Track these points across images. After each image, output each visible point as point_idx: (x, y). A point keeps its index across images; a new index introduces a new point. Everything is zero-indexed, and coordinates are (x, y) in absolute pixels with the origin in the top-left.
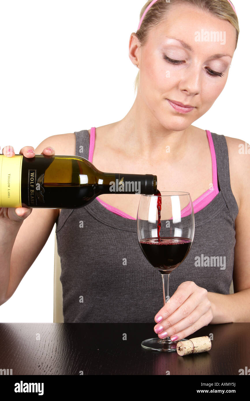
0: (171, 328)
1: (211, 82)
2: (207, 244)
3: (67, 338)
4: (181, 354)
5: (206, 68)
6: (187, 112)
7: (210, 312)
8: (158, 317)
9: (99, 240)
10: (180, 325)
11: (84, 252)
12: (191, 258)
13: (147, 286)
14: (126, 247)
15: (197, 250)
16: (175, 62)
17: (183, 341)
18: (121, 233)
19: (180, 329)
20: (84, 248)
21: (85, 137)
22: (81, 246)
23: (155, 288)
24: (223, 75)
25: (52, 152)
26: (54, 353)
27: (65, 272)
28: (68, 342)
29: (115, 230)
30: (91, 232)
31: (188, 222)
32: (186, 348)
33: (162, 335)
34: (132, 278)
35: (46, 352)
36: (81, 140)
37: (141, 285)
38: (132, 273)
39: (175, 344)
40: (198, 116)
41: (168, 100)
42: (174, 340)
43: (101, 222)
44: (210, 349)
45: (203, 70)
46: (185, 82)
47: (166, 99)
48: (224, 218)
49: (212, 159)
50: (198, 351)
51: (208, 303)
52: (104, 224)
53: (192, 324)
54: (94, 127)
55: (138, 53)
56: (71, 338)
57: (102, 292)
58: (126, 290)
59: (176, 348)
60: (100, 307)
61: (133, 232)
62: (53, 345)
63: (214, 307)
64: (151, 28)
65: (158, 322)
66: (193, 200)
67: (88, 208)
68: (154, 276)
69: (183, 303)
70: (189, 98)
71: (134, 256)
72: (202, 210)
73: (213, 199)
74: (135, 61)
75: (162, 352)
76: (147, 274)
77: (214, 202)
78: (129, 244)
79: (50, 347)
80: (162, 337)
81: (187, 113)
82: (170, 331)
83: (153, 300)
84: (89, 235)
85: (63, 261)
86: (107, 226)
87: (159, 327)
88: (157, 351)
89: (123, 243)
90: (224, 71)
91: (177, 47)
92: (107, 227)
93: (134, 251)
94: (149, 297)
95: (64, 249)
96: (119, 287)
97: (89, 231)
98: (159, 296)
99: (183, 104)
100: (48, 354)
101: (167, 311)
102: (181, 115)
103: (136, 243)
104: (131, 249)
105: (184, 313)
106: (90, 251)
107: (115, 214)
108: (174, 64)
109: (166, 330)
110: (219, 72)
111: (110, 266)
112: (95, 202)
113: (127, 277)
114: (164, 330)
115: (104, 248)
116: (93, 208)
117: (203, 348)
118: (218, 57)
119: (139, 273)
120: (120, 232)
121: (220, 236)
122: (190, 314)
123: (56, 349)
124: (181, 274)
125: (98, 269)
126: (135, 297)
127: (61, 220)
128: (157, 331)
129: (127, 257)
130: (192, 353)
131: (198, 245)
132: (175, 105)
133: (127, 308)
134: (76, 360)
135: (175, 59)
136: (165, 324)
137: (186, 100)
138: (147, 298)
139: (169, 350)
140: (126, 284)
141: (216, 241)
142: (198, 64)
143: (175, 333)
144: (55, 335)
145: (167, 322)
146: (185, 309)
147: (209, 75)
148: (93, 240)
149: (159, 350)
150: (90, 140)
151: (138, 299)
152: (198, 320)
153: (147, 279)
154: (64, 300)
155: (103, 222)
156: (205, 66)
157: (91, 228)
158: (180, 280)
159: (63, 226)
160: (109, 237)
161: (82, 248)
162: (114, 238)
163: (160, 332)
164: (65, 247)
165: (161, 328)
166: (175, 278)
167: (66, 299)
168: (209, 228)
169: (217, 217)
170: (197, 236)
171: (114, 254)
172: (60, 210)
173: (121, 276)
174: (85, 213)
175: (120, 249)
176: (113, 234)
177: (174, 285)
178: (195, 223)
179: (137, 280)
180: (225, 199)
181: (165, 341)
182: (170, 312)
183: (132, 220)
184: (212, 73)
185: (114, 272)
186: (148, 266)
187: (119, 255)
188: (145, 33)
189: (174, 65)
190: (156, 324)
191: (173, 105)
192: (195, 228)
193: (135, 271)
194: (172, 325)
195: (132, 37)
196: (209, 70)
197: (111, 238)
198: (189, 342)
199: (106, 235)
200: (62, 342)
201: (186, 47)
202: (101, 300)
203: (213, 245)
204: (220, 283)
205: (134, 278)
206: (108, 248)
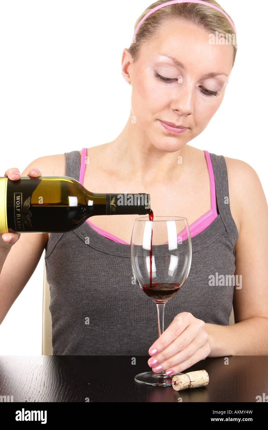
0: (166, 361)
1: (205, 101)
2: (205, 270)
3: (56, 371)
4: (177, 388)
5: (200, 87)
6: (179, 132)
7: (208, 344)
8: (152, 350)
9: (89, 266)
10: (176, 359)
11: (74, 279)
12: (187, 285)
13: (140, 315)
14: (118, 273)
15: (194, 277)
16: (167, 80)
17: (179, 375)
18: (114, 259)
19: (175, 363)
20: (74, 275)
21: (76, 158)
22: (70, 273)
23: (149, 317)
24: (218, 94)
25: (38, 174)
26: (42, 387)
27: (55, 300)
28: (57, 376)
29: (107, 256)
30: (82, 257)
31: (185, 247)
32: (182, 383)
33: (156, 369)
34: (125, 307)
35: (34, 386)
36: (71, 161)
37: (134, 314)
38: (125, 300)
39: (170, 378)
40: (192, 137)
41: (160, 120)
42: (169, 374)
43: (92, 248)
44: (207, 383)
45: (197, 88)
46: (177, 101)
47: (158, 120)
48: (223, 243)
49: (210, 181)
50: (194, 386)
51: (205, 336)
52: (95, 249)
53: (189, 357)
54: (85, 147)
55: (130, 69)
56: (60, 371)
57: (93, 321)
58: (119, 319)
59: (172, 383)
60: (91, 338)
61: (126, 258)
62: (41, 379)
63: (212, 339)
64: (143, 43)
65: (153, 355)
66: (190, 224)
67: (79, 232)
68: (148, 304)
69: (179, 336)
70: (182, 119)
71: (127, 283)
72: (199, 234)
73: (212, 223)
74: (127, 78)
75: (157, 387)
76: (141, 302)
77: (213, 226)
78: (121, 270)
79: (37, 381)
80: (156, 371)
81: (180, 134)
82: (164, 365)
83: (147, 330)
84: (79, 260)
85: (52, 289)
86: (99, 251)
87: (153, 360)
88: (151, 386)
89: (115, 269)
90: (219, 90)
91: (169, 64)
92: (98, 253)
93: (127, 278)
94: (143, 327)
95: (53, 277)
96: (111, 316)
97: (79, 257)
98: (154, 326)
99: (175, 125)
100: (36, 388)
101: (162, 343)
102: (174, 136)
103: (129, 269)
104: (124, 275)
105: (180, 346)
106: (80, 278)
107: (107, 238)
108: (166, 82)
109: (160, 363)
110: (214, 91)
111: (101, 293)
112: (85, 226)
113: (119, 305)
114: (158, 364)
115: (95, 274)
116: (84, 232)
117: (200, 383)
118: (212, 75)
119: (132, 301)
120: (112, 258)
121: (219, 262)
122: (187, 347)
123: (44, 383)
124: (177, 302)
125: (88, 297)
126: (128, 327)
127: (51, 245)
128: (151, 364)
129: (119, 284)
130: (189, 388)
131: (195, 271)
132: (167, 126)
133: (120, 338)
134: (66, 395)
135: (167, 77)
136: (160, 357)
137: (178, 120)
138: (141, 329)
139: (164, 385)
140: (118, 313)
141: (214, 267)
142: (191, 83)
143: (170, 367)
144: (43, 368)
145: (162, 355)
146: (181, 341)
147: (203, 94)
148: (83, 266)
149: (154, 385)
150: (80, 162)
151: (131, 329)
152: (195, 353)
153: (140, 307)
154: (53, 330)
155: (94, 247)
156: (199, 85)
157: (81, 254)
158: (175, 309)
159: (52, 252)
160: (101, 263)
161: (71, 275)
162: (106, 264)
163: (155, 366)
164: (54, 274)
165: (155, 361)
166: (170, 307)
167: (55, 329)
168: (207, 253)
169: (216, 242)
170: (194, 261)
171: (106, 281)
172: (49, 234)
173: (113, 304)
174: (75, 238)
175: (112, 275)
176: (104, 260)
177: (169, 315)
178: (192, 249)
179: (130, 308)
180: (224, 223)
181: (160, 375)
182: (165, 345)
183: (124, 245)
184: (206, 92)
185: (106, 299)
186: (141, 294)
187: (111, 281)
188: (137, 48)
189: (166, 84)
190: (150, 357)
191: (165, 125)
192: (192, 253)
193: (128, 299)
194: (167, 358)
195: (124, 54)
196: (203, 89)
197: (103, 264)
198: (185, 376)
199: (97, 261)
200: (51, 376)
201: (178, 65)
202: (92, 330)
203: (211, 272)
204: (218, 312)
205: (127, 307)
206: (100, 275)
